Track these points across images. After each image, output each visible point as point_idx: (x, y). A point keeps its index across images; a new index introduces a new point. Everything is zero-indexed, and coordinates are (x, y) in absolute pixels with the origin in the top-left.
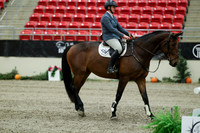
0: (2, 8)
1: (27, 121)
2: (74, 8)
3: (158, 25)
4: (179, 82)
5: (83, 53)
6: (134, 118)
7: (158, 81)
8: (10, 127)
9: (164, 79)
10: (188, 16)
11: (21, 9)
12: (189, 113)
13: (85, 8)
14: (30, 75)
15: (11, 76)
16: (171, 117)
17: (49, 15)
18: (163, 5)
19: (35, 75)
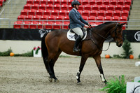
0: (2, 6)
1: (18, 85)
2: (52, 5)
3: (111, 18)
4: (125, 58)
5: (56, 37)
6: (93, 83)
7: (110, 57)
8: (6, 90)
9: (115, 56)
10: (132, 11)
11: (15, 6)
12: (132, 80)
13: (59, 6)
14: (20, 53)
15: (8, 54)
16: (119, 83)
17: (34, 11)
18: (114, 3)
19: (24, 53)
